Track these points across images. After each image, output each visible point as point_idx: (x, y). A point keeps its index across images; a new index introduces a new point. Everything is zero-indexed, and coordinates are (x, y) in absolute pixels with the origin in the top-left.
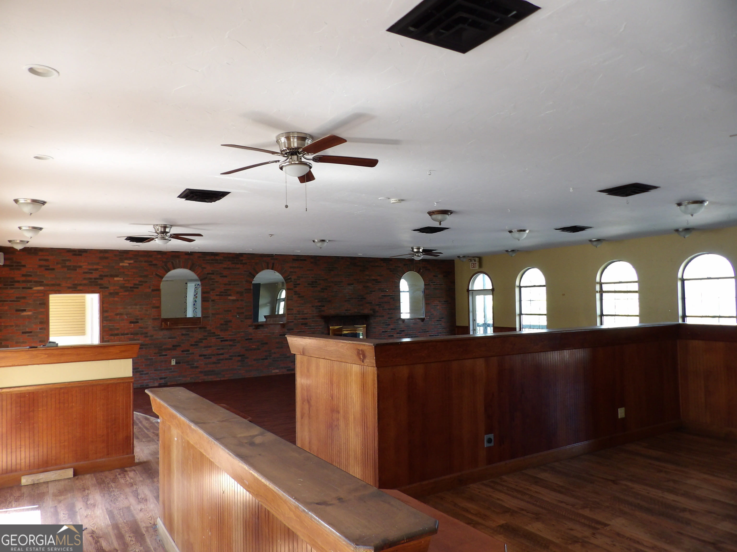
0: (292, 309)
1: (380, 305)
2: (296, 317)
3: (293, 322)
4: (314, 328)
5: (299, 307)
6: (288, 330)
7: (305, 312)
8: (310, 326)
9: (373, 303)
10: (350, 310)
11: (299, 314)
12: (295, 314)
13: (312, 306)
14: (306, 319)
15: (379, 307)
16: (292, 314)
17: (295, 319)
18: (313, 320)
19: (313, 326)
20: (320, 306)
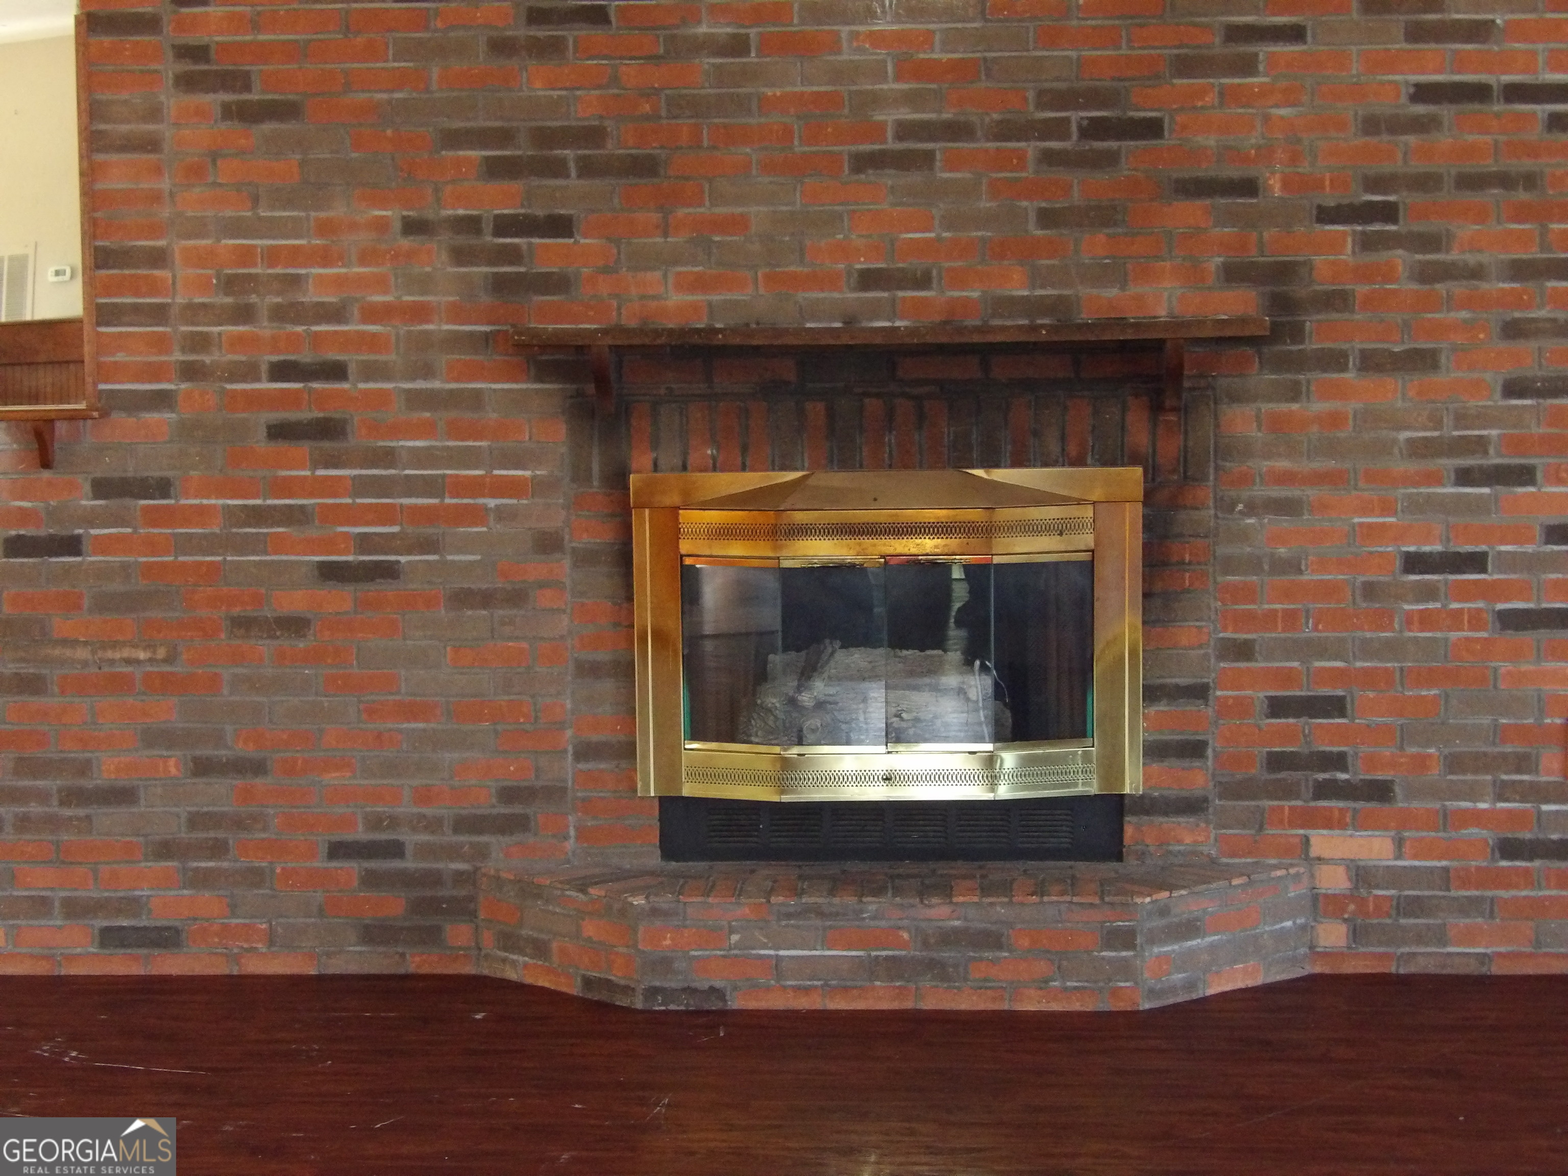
0: (158, 258)
1: (1388, 213)
2: (201, 342)
3: (162, 400)
4: (430, 486)
5: (235, 228)
6: (102, 488)
7: (311, 296)
8: (387, 457)
9: (1275, 185)
10: (923, 281)
11: (244, 314)
12: (193, 312)
13: (413, 227)
14: (337, 371)
15: (1367, 243)
16: (159, 314)
17: (190, 372)
18: (420, 384)
19: (422, 458)
20: (504, 226)
